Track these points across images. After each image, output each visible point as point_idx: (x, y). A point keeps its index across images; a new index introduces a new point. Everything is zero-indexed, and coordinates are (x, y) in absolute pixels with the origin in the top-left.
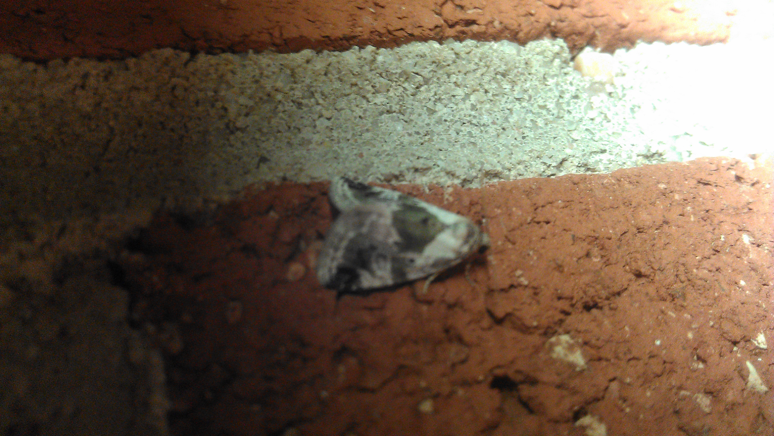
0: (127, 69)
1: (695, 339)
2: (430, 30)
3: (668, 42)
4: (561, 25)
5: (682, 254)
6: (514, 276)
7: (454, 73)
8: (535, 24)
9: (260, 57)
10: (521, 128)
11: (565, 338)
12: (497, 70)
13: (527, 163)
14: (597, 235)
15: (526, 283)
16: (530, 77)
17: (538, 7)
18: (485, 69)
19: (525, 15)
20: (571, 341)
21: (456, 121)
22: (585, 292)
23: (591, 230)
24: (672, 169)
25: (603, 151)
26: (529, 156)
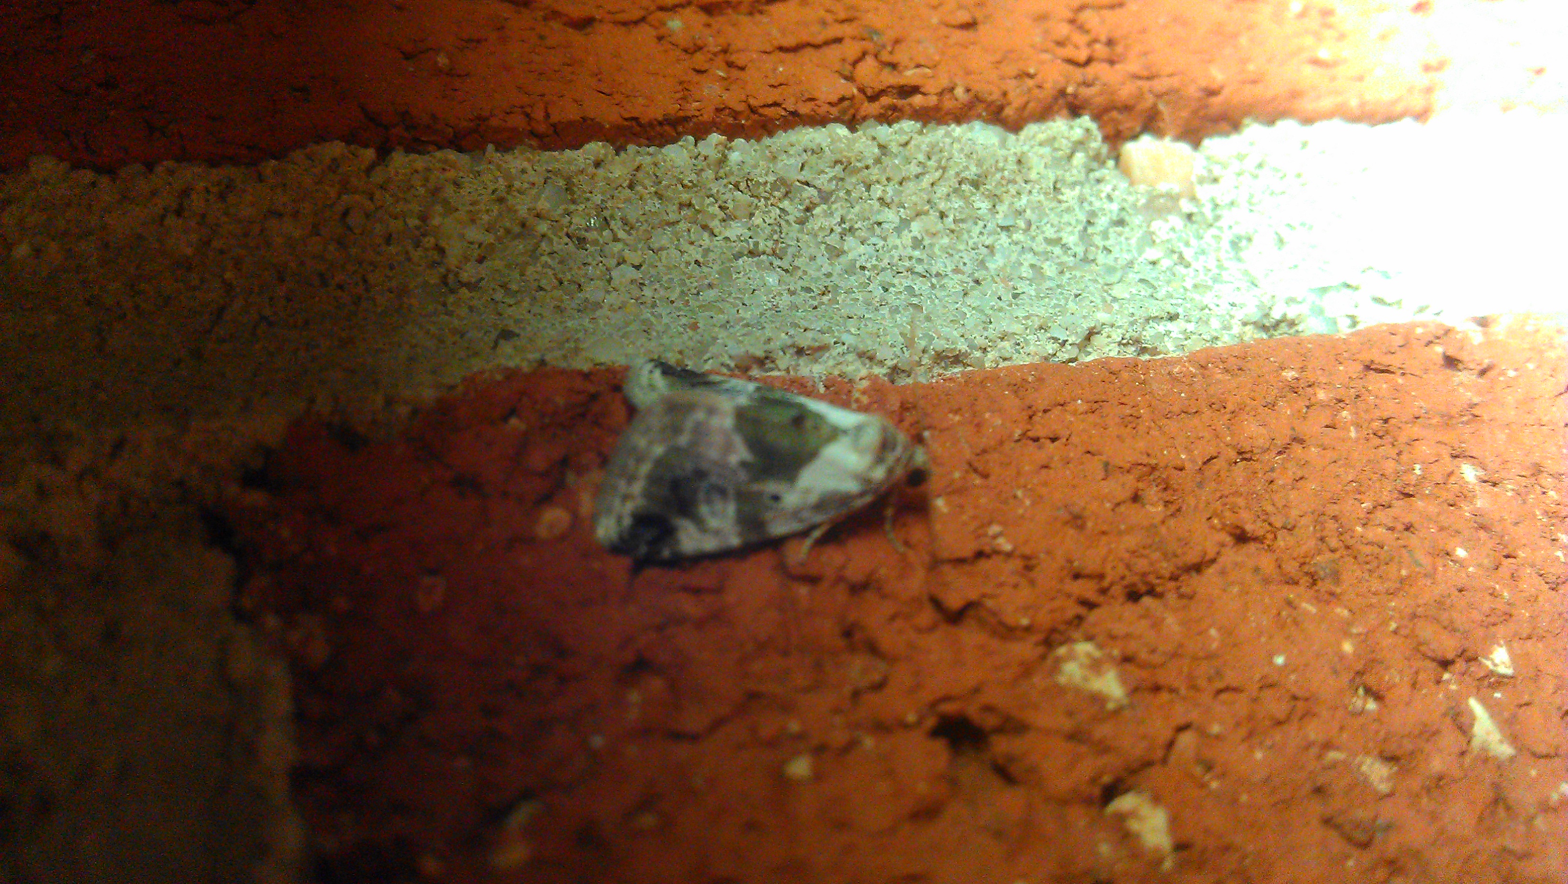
0: (260, 179)
1: (1357, 655)
2: (830, 104)
3: (1308, 120)
4: (1085, 92)
5: (1332, 498)
6: (985, 535)
7: (878, 182)
8: (1036, 91)
9: (508, 157)
10: (1011, 280)
11: (1084, 648)
12: (963, 175)
13: (1018, 337)
14: (1155, 461)
15: (1008, 547)
16: (1028, 187)
17: (1042, 63)
18: (938, 174)
19: (1018, 77)
20: (1097, 654)
21: (883, 270)
22: (1128, 567)
23: (1141, 453)
24: (1309, 343)
25: (1172, 318)
26: (1023, 324)
